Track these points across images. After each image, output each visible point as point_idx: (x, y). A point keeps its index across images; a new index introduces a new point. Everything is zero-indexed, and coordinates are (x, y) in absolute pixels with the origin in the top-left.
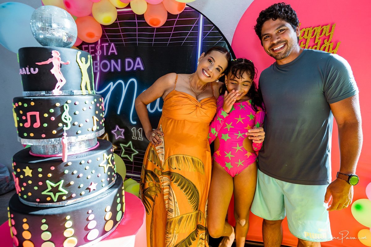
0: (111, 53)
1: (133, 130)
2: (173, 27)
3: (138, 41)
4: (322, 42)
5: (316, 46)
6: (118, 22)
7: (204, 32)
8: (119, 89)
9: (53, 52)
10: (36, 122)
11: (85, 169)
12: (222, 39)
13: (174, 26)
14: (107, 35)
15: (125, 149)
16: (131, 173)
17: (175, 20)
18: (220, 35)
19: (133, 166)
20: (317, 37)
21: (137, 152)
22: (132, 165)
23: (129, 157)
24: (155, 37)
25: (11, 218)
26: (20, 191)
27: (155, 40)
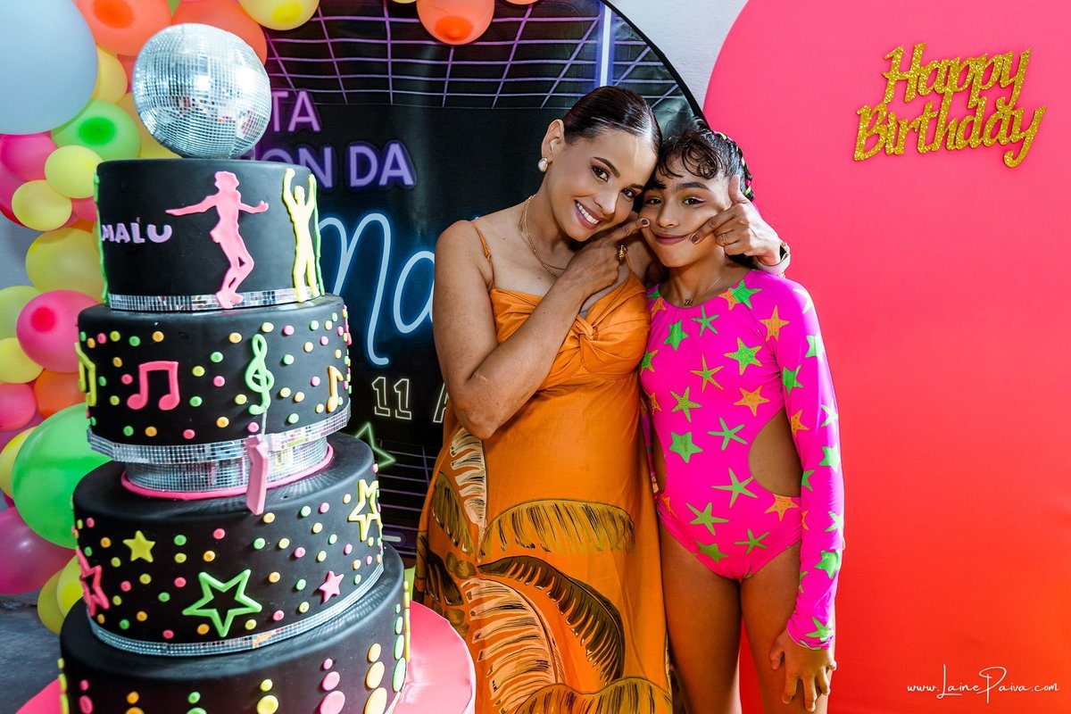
0: (298, 124)
1: (376, 385)
2: (512, 45)
3: (393, 89)
4: (991, 107)
5: (970, 118)
6: (322, 19)
7: (615, 65)
9: (218, 175)
10: (168, 392)
11: (312, 533)
12: (676, 89)
13: (517, 41)
14: (283, 62)
17: (520, 23)
18: (670, 76)
20: (975, 90)
24: (450, 77)
25: (74, 693)
26: (106, 605)
27: (453, 87)
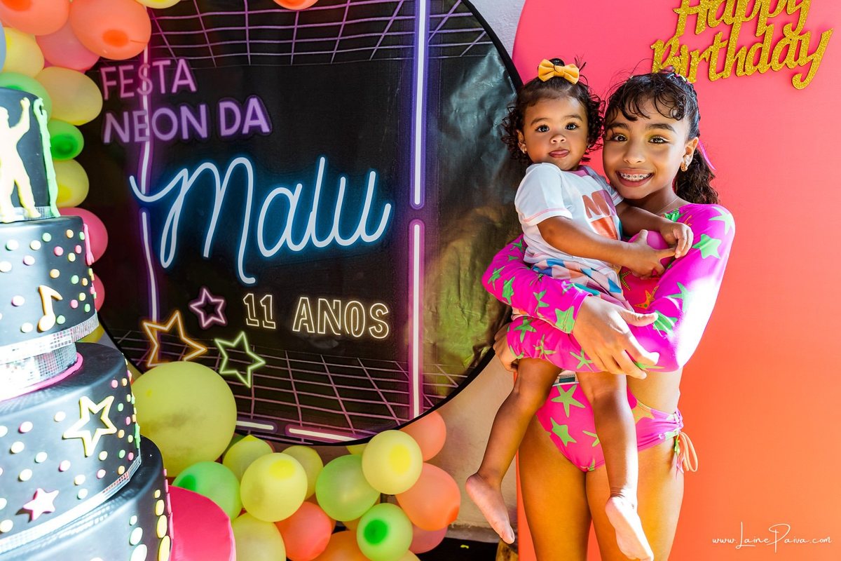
0: (179, 87)
1: (247, 301)
2: (345, 7)
3: (251, 52)
4: (779, 34)
5: (758, 45)
7: (431, 18)
8: (204, 187)
11: (11, 453)
12: (485, 35)
13: (348, 4)
14: (166, 35)
15: (228, 353)
16: (247, 418)
18: (478, 24)
19: (253, 399)
20: (763, 19)
21: (261, 362)
22: (251, 396)
23: (242, 374)
24: (296, 39)
27: (299, 47)
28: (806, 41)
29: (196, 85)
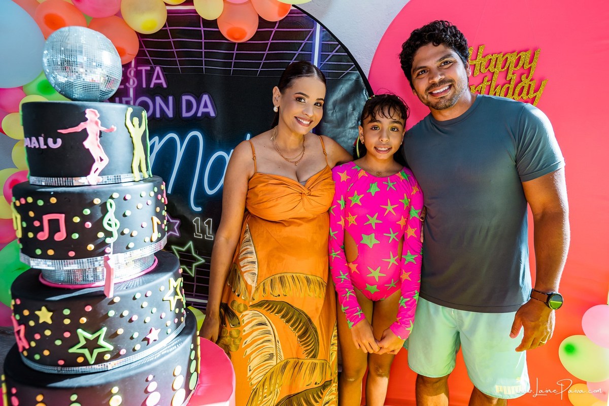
0: (155, 84)
1: (195, 222)
2: (268, 43)
3: (205, 66)
4: (518, 80)
5: (507, 86)
6: (168, 28)
7: (322, 54)
8: (169, 149)
9: (88, 111)
10: (59, 231)
11: (142, 307)
12: (354, 67)
13: (270, 41)
14: (148, 51)
15: (180, 255)
16: (191, 296)
17: (272, 31)
18: (351, 60)
19: (195, 284)
20: (510, 72)
21: (202, 261)
22: (194, 282)
23: (189, 269)
24: (235, 59)
25: (9, 395)
26: (27, 347)
27: (236, 65)
28: (533, 84)
29: (166, 84)
